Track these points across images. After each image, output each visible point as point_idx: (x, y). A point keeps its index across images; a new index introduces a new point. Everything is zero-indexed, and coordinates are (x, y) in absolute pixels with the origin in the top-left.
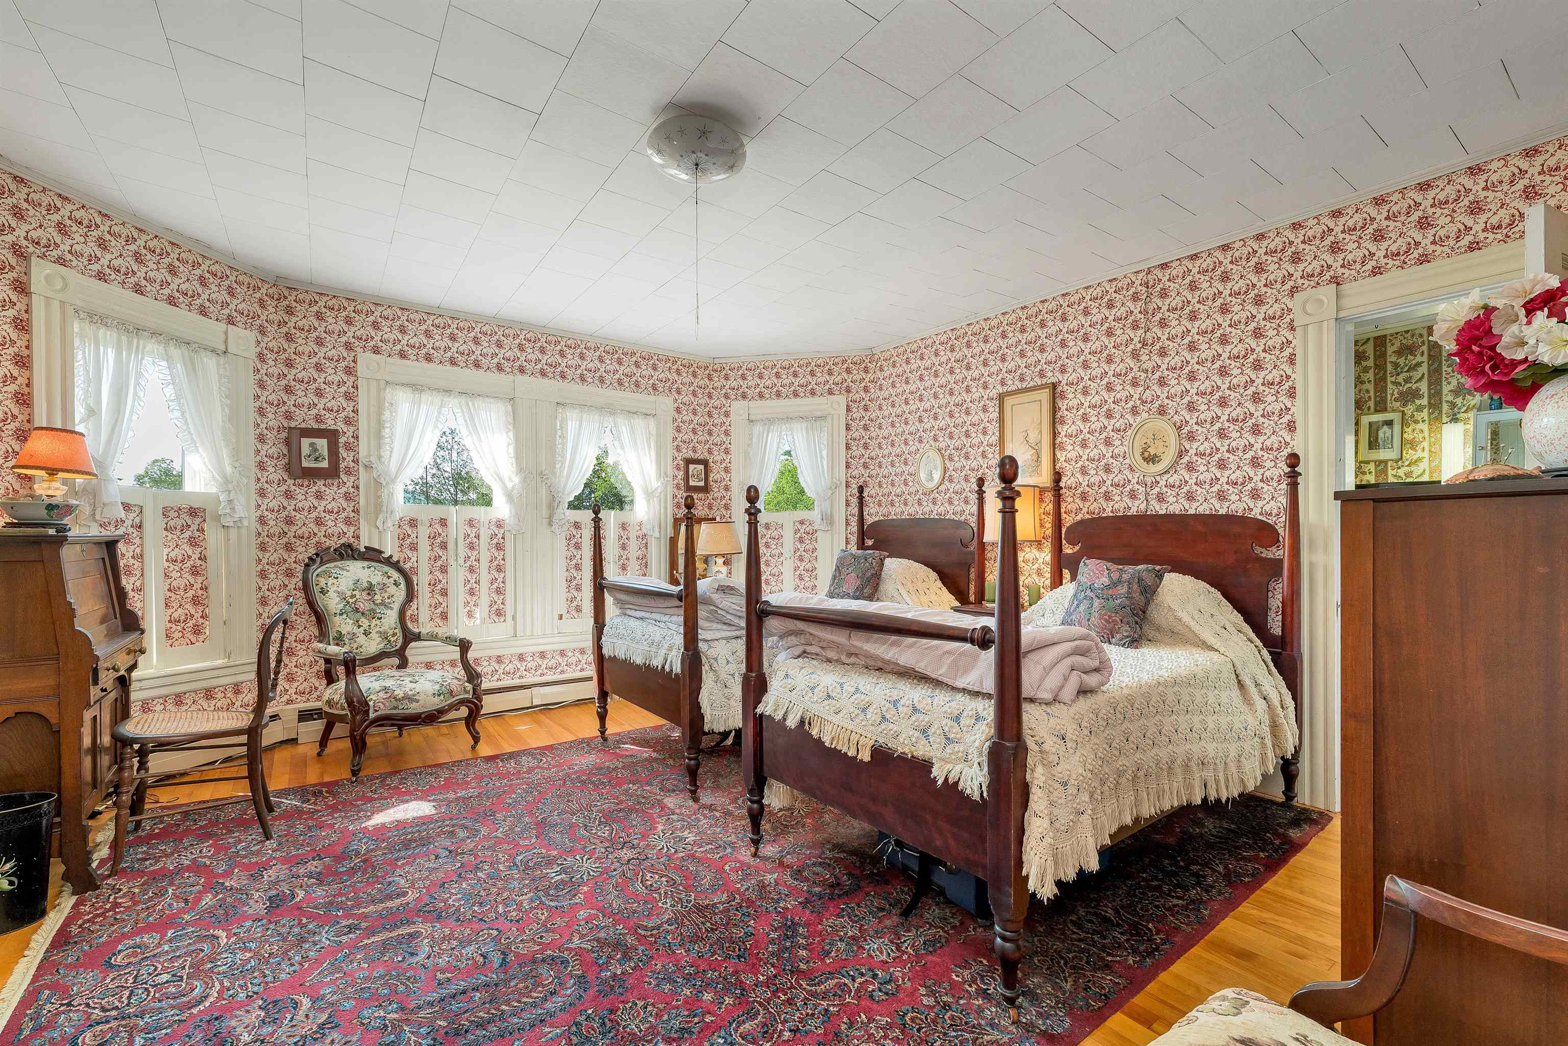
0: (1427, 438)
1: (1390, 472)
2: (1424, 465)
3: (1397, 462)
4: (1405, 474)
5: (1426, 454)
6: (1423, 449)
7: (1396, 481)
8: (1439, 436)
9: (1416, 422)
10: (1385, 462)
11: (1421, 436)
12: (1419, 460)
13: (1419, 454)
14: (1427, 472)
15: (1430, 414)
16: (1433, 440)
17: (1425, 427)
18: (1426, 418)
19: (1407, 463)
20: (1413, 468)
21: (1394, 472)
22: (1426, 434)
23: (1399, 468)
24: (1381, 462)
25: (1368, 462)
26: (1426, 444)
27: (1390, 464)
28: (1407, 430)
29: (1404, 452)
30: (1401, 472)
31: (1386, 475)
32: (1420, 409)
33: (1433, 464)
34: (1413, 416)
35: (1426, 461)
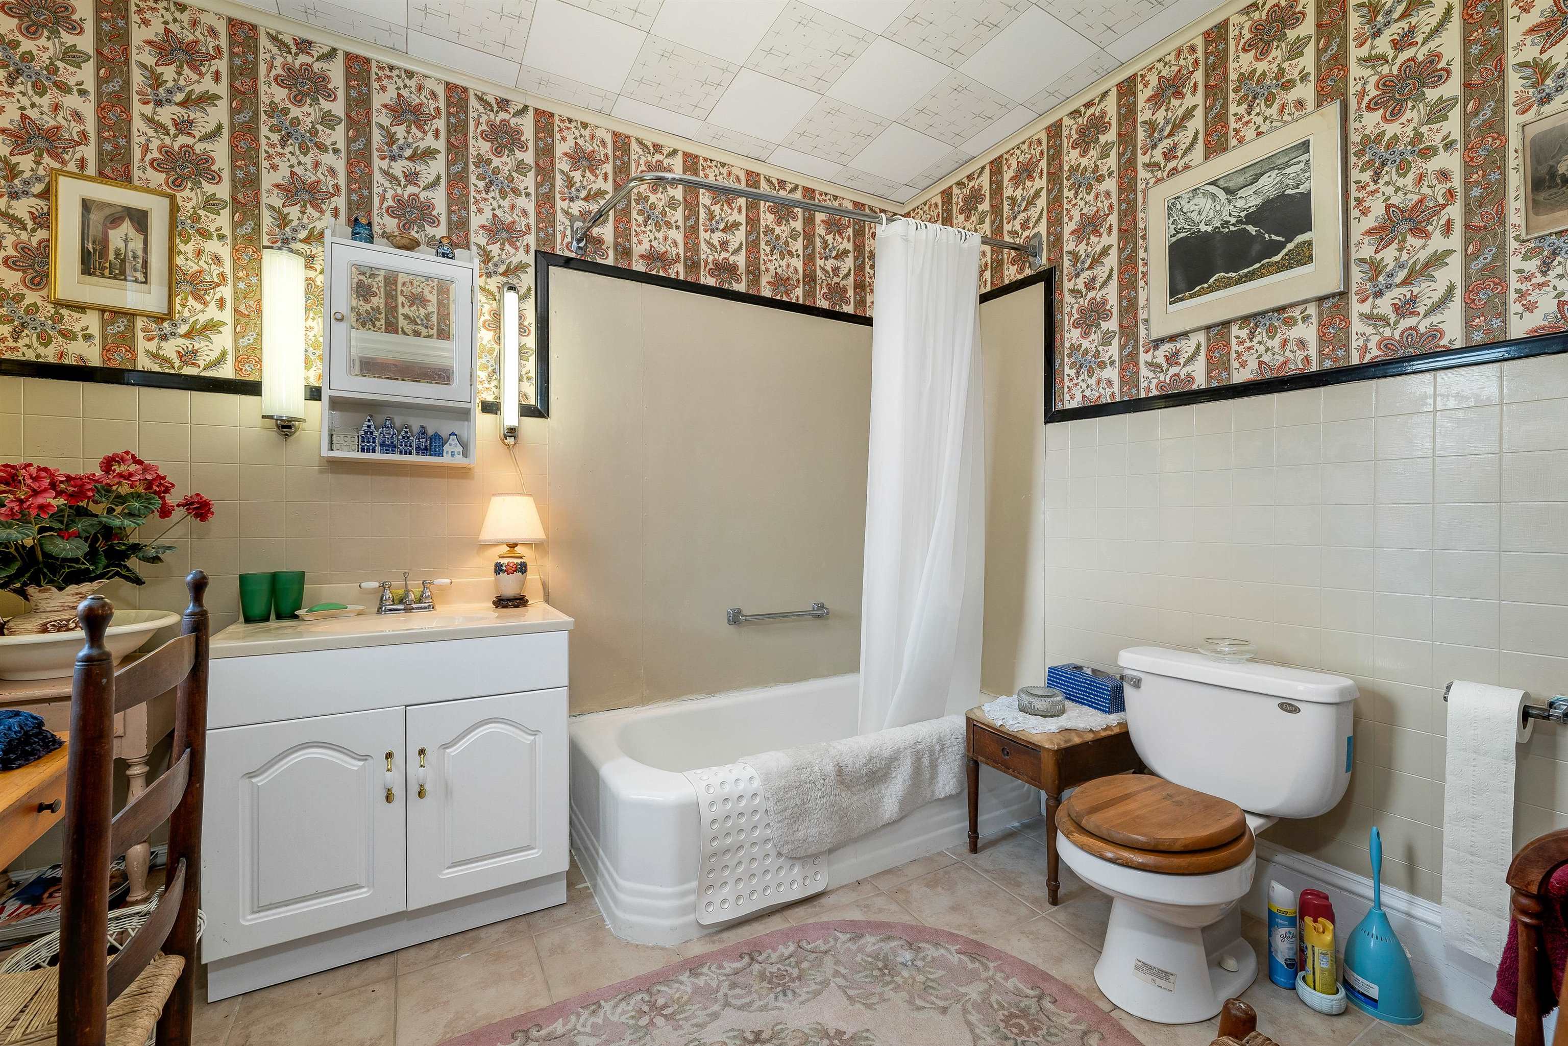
0: (230, 281)
1: (142, 344)
2: (223, 340)
3: (159, 319)
4: (180, 356)
5: (227, 316)
6: (221, 304)
7: (156, 368)
8: (254, 280)
9: (204, 234)
10: (131, 315)
11: (215, 271)
12: (212, 327)
13: (212, 312)
14: (230, 358)
15: (235, 225)
16: (242, 285)
17: (225, 252)
18: (226, 231)
19: (183, 329)
20: (199, 344)
21: (152, 346)
22: (228, 268)
23: (164, 338)
24: (117, 313)
25: (81, 308)
26: (226, 291)
27: (140, 323)
28: (181, 247)
29: (178, 300)
30: (170, 349)
31: (132, 349)
32: (212, 204)
33: (243, 342)
34: (196, 218)
35: (227, 331)
